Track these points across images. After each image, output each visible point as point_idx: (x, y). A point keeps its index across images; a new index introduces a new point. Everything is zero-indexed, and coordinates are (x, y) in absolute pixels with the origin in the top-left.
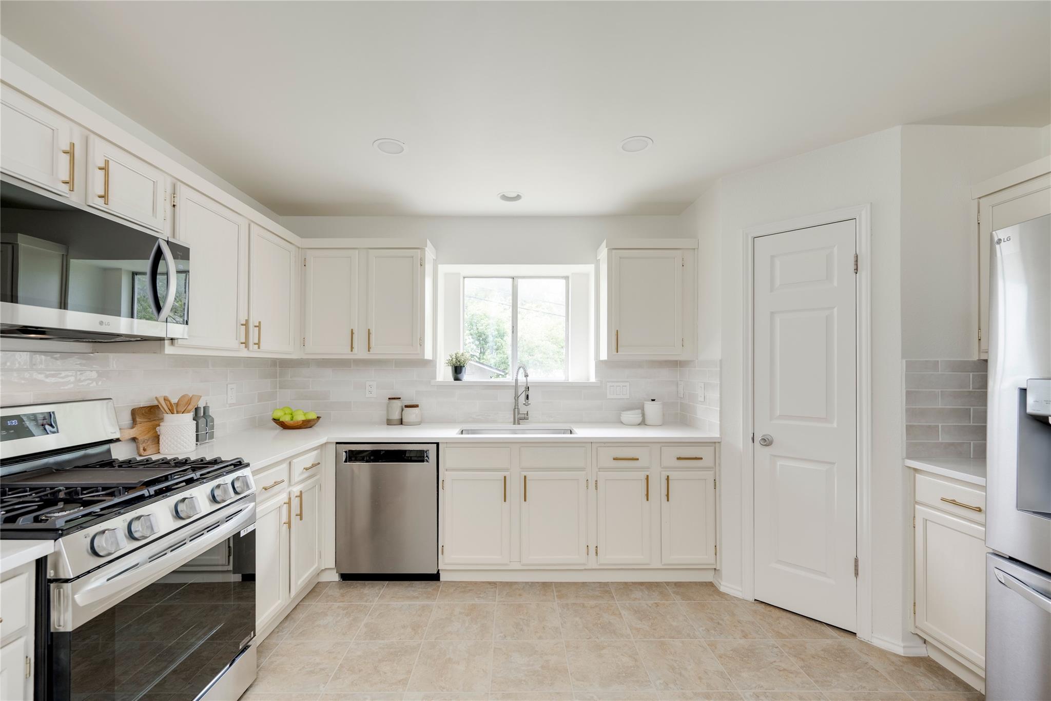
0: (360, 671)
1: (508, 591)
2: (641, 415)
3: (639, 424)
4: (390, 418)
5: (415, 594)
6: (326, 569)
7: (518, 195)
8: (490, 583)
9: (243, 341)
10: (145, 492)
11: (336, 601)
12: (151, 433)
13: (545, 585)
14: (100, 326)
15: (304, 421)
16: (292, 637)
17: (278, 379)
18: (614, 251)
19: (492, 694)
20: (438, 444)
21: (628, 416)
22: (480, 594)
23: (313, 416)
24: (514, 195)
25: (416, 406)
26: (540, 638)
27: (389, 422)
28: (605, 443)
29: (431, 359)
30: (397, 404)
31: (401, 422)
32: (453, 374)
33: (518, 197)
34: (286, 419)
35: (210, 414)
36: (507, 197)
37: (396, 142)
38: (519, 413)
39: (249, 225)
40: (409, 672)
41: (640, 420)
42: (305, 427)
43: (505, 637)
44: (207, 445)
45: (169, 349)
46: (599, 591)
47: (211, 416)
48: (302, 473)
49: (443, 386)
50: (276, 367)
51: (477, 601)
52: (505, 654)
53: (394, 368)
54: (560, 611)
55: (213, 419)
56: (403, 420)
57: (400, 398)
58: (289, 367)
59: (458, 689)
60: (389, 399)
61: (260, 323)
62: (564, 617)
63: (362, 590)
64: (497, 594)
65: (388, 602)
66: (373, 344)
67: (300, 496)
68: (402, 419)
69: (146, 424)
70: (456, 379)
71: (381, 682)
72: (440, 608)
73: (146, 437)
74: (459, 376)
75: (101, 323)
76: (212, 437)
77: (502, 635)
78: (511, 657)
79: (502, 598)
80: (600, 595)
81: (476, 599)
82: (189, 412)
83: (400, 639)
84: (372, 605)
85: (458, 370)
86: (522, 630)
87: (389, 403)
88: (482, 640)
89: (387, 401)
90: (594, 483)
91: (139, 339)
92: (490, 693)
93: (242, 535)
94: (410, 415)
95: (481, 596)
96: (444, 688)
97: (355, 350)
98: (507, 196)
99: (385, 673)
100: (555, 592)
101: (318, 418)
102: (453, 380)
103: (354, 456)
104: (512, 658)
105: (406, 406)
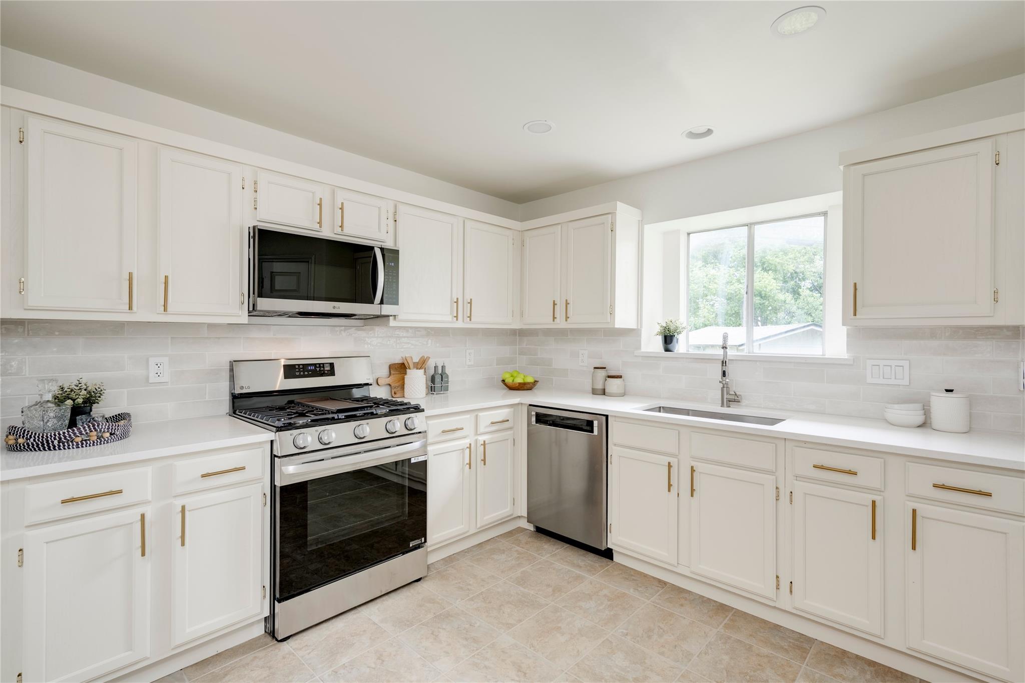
0: (490, 602)
1: (671, 596)
2: (922, 412)
3: (919, 427)
4: (594, 387)
5: (582, 564)
6: (519, 517)
7: (709, 129)
8: (660, 581)
9: (455, 315)
10: (336, 416)
11: (518, 545)
12: (401, 382)
13: (722, 608)
14: (333, 309)
15: (520, 384)
16: (471, 559)
17: (518, 347)
18: (853, 168)
19: (566, 673)
20: (607, 416)
21: (898, 413)
22: (640, 587)
23: (530, 380)
24: (703, 130)
25: (620, 377)
26: (662, 654)
27: (594, 392)
28: (805, 442)
29: (636, 328)
30: (602, 374)
31: (604, 392)
32: (663, 346)
33: (709, 132)
34: (509, 380)
35: (446, 372)
36: (697, 134)
37: (540, 122)
38: (728, 393)
39: (464, 221)
40: (520, 621)
41: (920, 419)
42: (522, 389)
43: (627, 635)
44: (442, 395)
45: (392, 322)
46: (790, 642)
47: (446, 373)
48: (489, 426)
49: (649, 357)
50: (516, 336)
51: (631, 592)
52: (611, 648)
53: (603, 338)
54: (713, 640)
55: (448, 375)
56: (606, 391)
57: (605, 368)
58: (523, 336)
59: (543, 653)
60: (595, 368)
61: (471, 300)
62: (711, 648)
63: (544, 544)
64: (658, 593)
65: (555, 561)
66: (570, 314)
67: (484, 444)
68: (604, 389)
69: (397, 375)
70: (667, 350)
71: (495, 618)
72: (591, 584)
73: (397, 385)
74: (670, 346)
75: (334, 307)
76: (447, 389)
77: (625, 631)
78: (614, 654)
79: (660, 600)
80: (786, 647)
81: (632, 590)
82: (422, 369)
83: (537, 594)
84: (540, 559)
85: (668, 340)
86: (649, 637)
87: (594, 372)
88: (602, 626)
89: (592, 370)
90: (788, 494)
91: (372, 317)
92: (566, 671)
93: (413, 461)
94: (614, 386)
95: (640, 589)
96: (533, 647)
97: (557, 320)
98: (694, 132)
99: (504, 613)
100: (728, 618)
101: (536, 382)
102: (664, 351)
103: (541, 419)
104: (614, 656)
105: (609, 377)
